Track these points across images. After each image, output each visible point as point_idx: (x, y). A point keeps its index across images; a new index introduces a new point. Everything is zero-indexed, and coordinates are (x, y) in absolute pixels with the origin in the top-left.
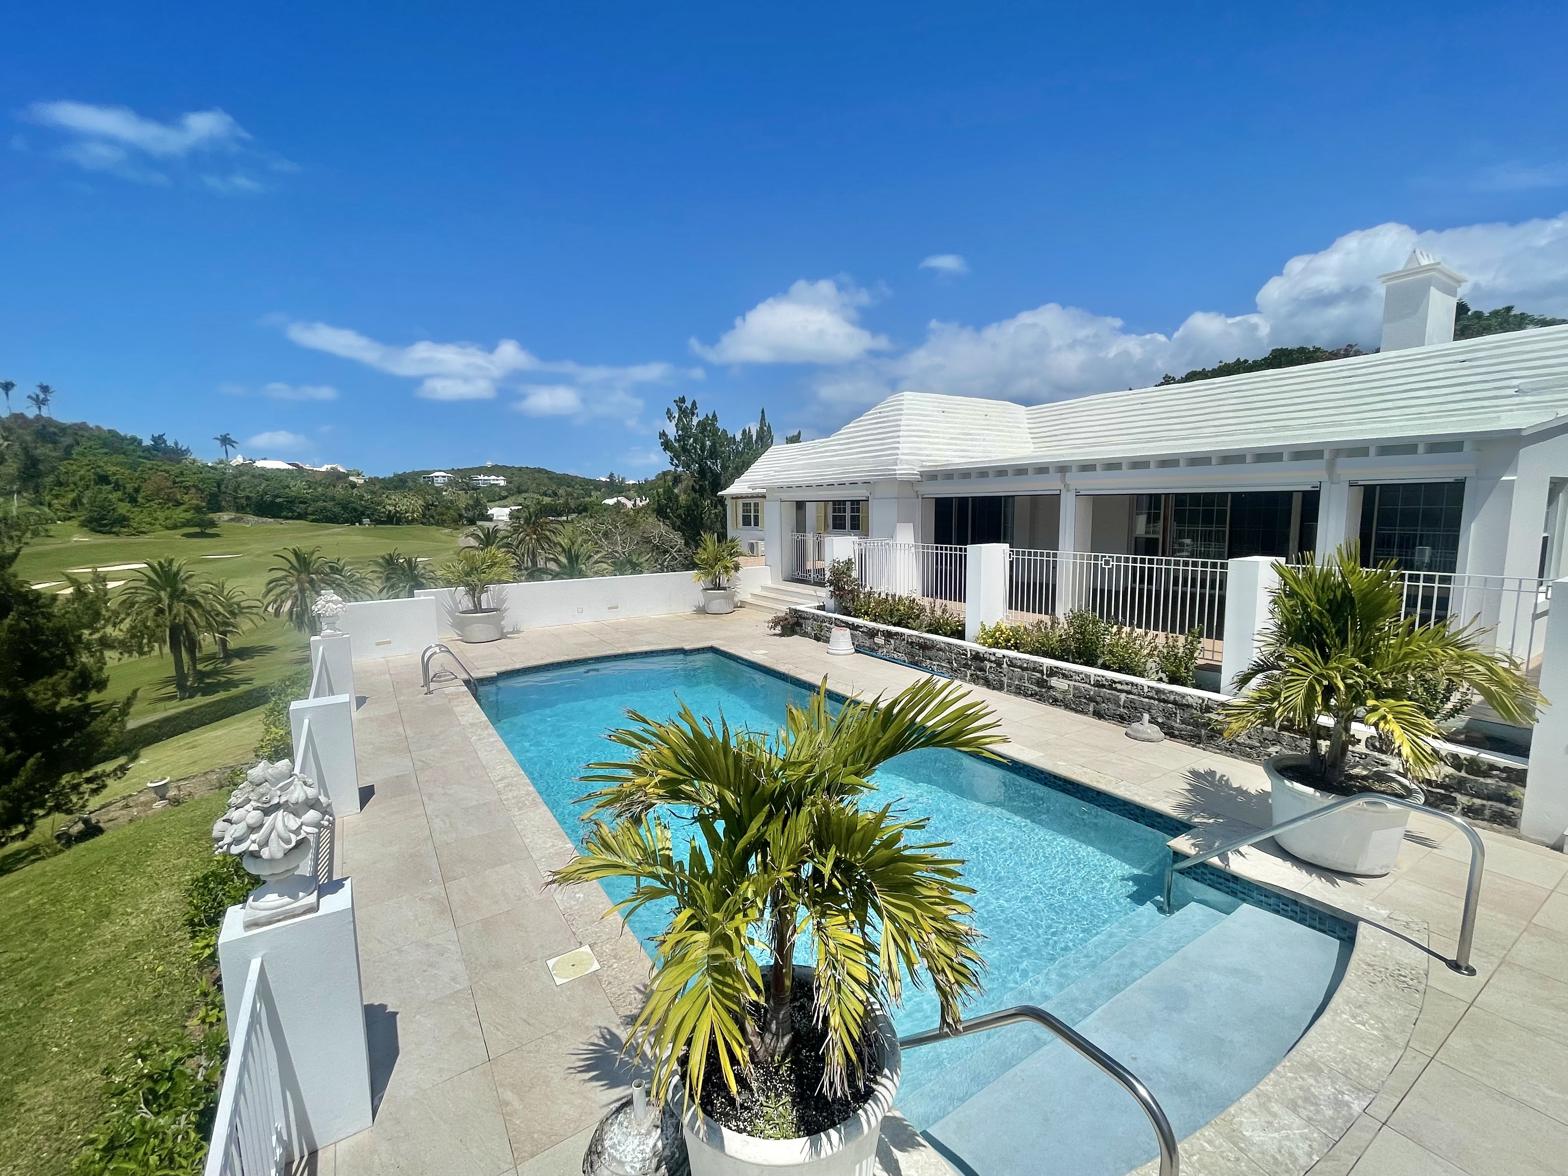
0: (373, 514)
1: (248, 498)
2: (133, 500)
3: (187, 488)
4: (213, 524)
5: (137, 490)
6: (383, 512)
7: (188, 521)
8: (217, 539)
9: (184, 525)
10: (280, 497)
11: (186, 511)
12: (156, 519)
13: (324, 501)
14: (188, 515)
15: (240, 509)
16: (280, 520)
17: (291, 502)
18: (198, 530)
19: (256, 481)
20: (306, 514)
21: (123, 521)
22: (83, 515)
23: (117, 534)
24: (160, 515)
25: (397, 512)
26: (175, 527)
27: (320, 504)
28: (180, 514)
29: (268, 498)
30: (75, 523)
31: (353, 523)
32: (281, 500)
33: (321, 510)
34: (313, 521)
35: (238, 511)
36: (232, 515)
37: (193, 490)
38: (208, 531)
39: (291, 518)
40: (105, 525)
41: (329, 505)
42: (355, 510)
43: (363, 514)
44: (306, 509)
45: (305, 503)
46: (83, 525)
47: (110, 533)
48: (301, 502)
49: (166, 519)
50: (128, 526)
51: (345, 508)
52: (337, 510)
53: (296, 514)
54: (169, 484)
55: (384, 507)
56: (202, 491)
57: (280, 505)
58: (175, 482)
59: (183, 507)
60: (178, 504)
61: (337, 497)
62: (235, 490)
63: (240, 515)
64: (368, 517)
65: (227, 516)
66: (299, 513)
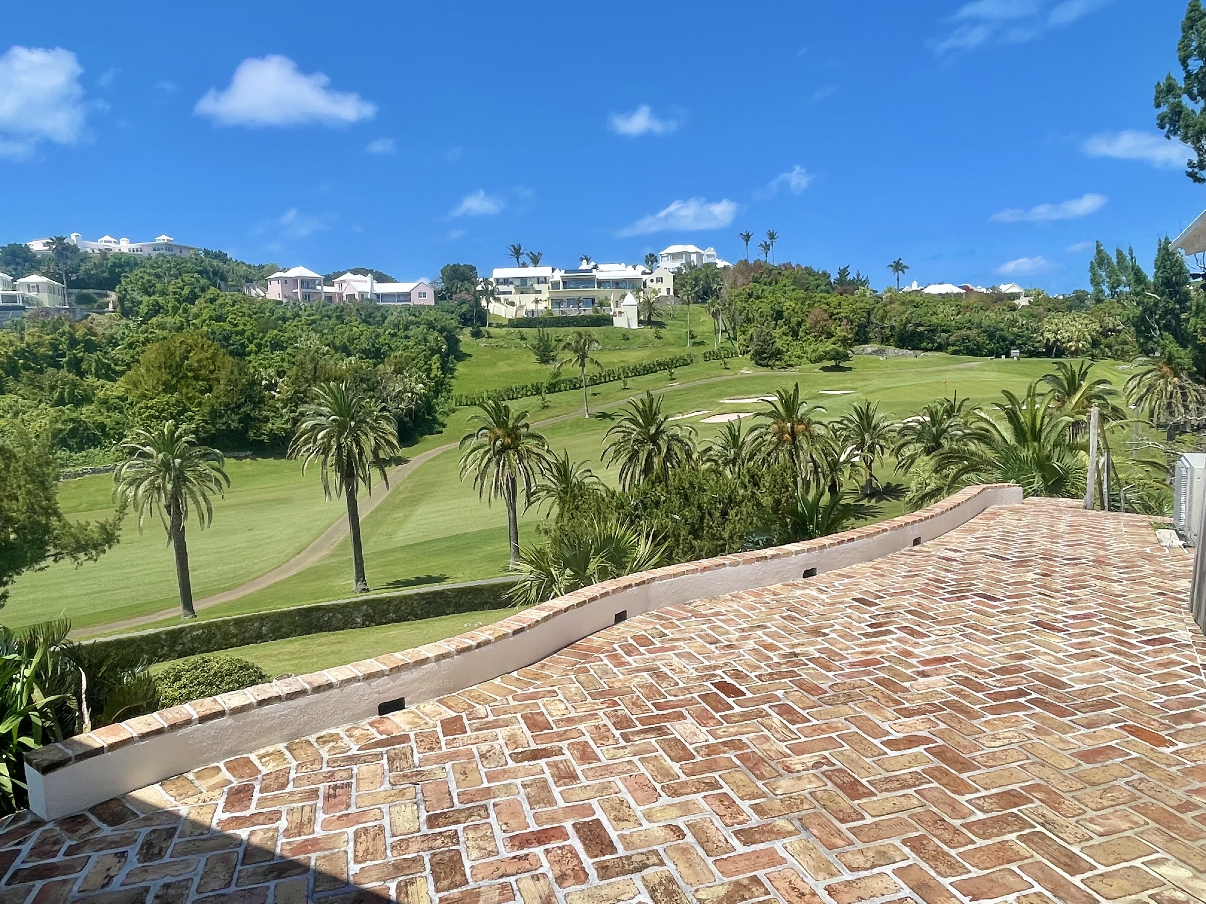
0: (1025, 344)
1: (893, 328)
2: (795, 334)
3: (841, 320)
5: (799, 324)
6: (1040, 341)
7: (827, 353)
8: (846, 373)
9: (824, 358)
10: (922, 326)
11: (834, 344)
12: (805, 352)
13: (969, 329)
14: (831, 348)
15: (885, 340)
16: (918, 352)
17: (933, 330)
18: (833, 363)
19: (902, 308)
20: (948, 345)
21: (777, 354)
23: (772, 366)
24: (810, 348)
25: (1058, 340)
26: (820, 359)
27: (963, 332)
28: (828, 346)
29: (910, 327)
31: (998, 356)
32: (924, 328)
33: (964, 339)
34: (955, 353)
35: (882, 343)
36: (876, 346)
38: (843, 364)
39: (931, 350)
40: (765, 358)
41: (973, 333)
42: (1004, 339)
43: (1013, 343)
44: (948, 339)
45: (947, 331)
46: (752, 358)
47: (767, 366)
48: (945, 331)
49: (813, 352)
50: (780, 359)
51: (991, 337)
52: (982, 339)
53: (936, 345)
54: (826, 316)
55: (1042, 335)
56: (852, 322)
57: (921, 334)
59: (833, 339)
60: (830, 335)
61: (985, 323)
62: (882, 320)
63: (883, 347)
64: (1019, 347)
65: (869, 348)
66: (939, 344)
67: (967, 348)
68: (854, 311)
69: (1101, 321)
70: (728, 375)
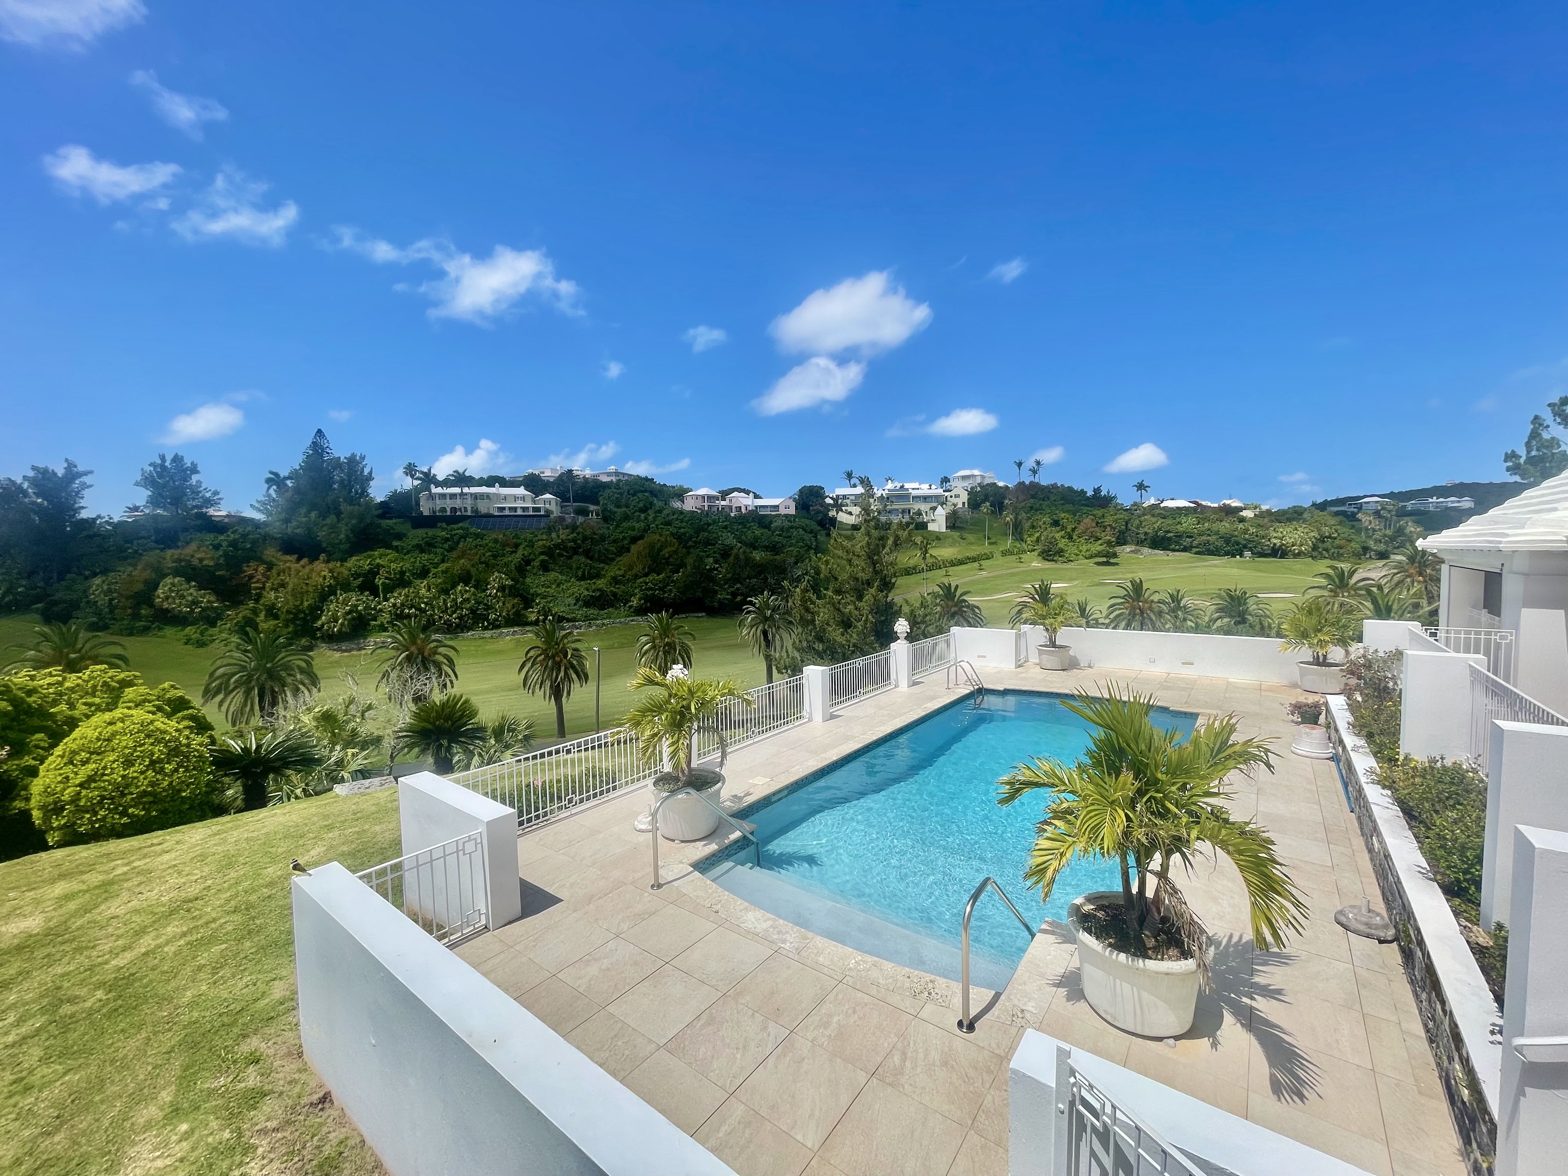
0: (1255, 547)
1: (1146, 534)
2: (1070, 538)
3: (1105, 527)
4: (1115, 555)
5: (1073, 530)
6: (1268, 546)
7: (1099, 552)
8: (1116, 567)
9: (1096, 556)
10: (1171, 532)
11: (1101, 545)
12: (1081, 551)
13: (1209, 535)
14: (1100, 548)
15: (1140, 543)
16: (1168, 552)
17: (1179, 536)
18: (1105, 559)
19: (1154, 519)
20: (1192, 547)
21: (1060, 553)
22: (1039, 548)
23: (1056, 561)
24: (1084, 548)
25: (1283, 545)
26: (1091, 557)
27: (1204, 538)
28: (1097, 547)
29: (1161, 533)
30: (1036, 553)
31: (1234, 556)
32: (1172, 534)
33: (1205, 543)
34: (1196, 553)
35: (1137, 544)
36: (1133, 548)
37: (1109, 529)
38: (1112, 561)
39: (1178, 551)
40: (1051, 555)
41: (1212, 539)
42: (1238, 544)
43: (1245, 547)
44: (1192, 542)
45: (1191, 537)
46: (1039, 555)
47: (1052, 560)
48: (1188, 537)
49: (1087, 551)
50: (1063, 556)
51: (1227, 541)
52: (1219, 543)
53: (1182, 547)
54: (1094, 524)
55: (1269, 540)
56: (1114, 528)
57: (1169, 539)
58: (1097, 523)
59: (1100, 542)
60: (1098, 539)
61: (1223, 530)
62: (1138, 528)
63: (1138, 547)
64: (1250, 549)
65: (1128, 548)
66: (1185, 546)
67: (1208, 550)
68: (1116, 521)
69: (1319, 530)
70: (1023, 567)
